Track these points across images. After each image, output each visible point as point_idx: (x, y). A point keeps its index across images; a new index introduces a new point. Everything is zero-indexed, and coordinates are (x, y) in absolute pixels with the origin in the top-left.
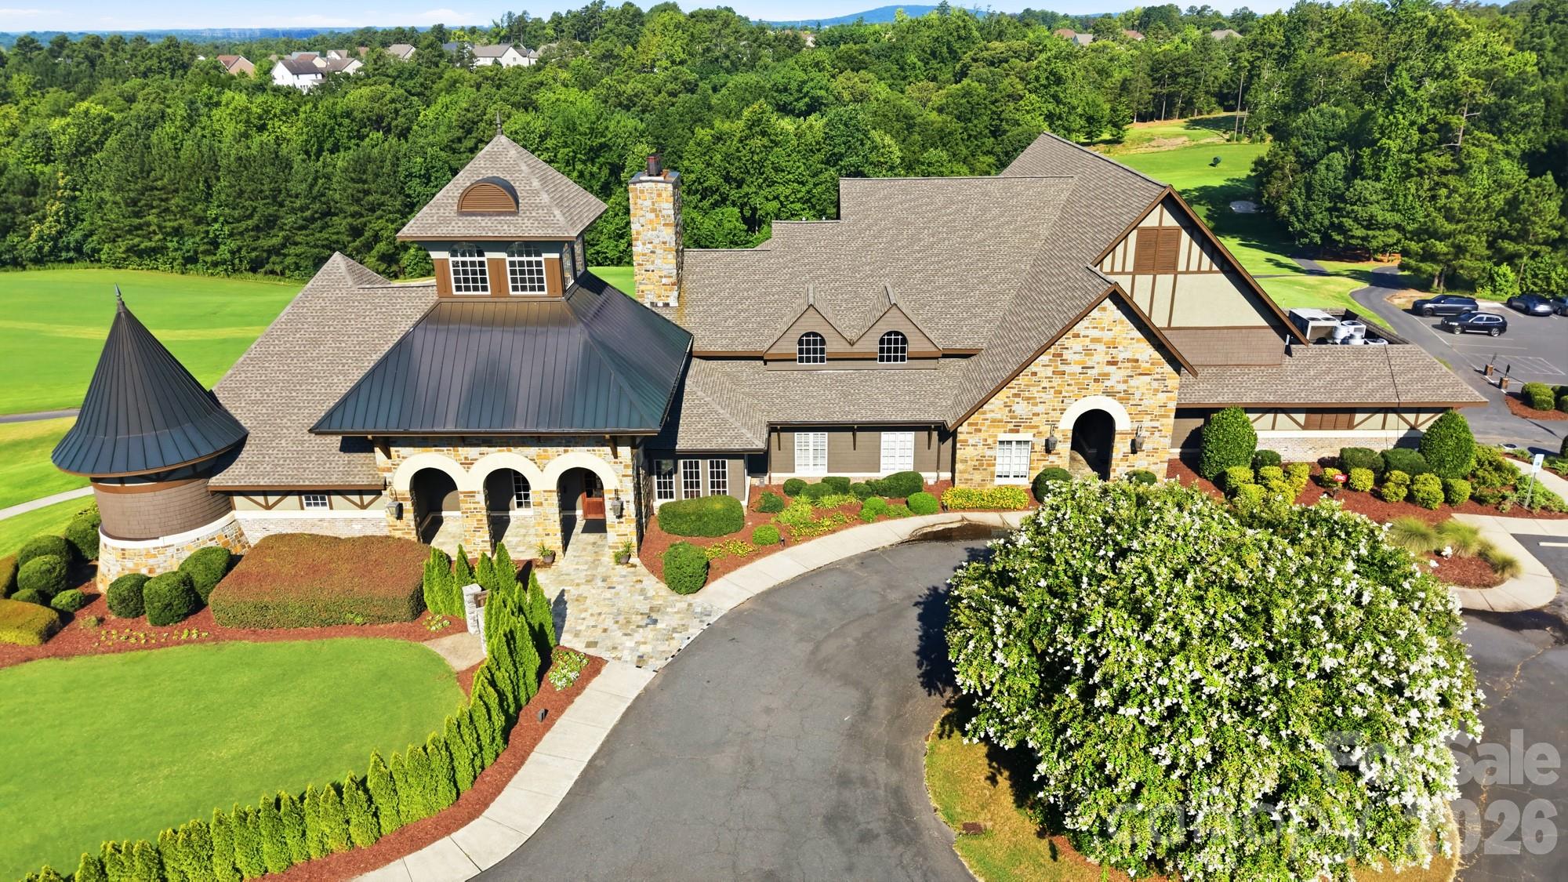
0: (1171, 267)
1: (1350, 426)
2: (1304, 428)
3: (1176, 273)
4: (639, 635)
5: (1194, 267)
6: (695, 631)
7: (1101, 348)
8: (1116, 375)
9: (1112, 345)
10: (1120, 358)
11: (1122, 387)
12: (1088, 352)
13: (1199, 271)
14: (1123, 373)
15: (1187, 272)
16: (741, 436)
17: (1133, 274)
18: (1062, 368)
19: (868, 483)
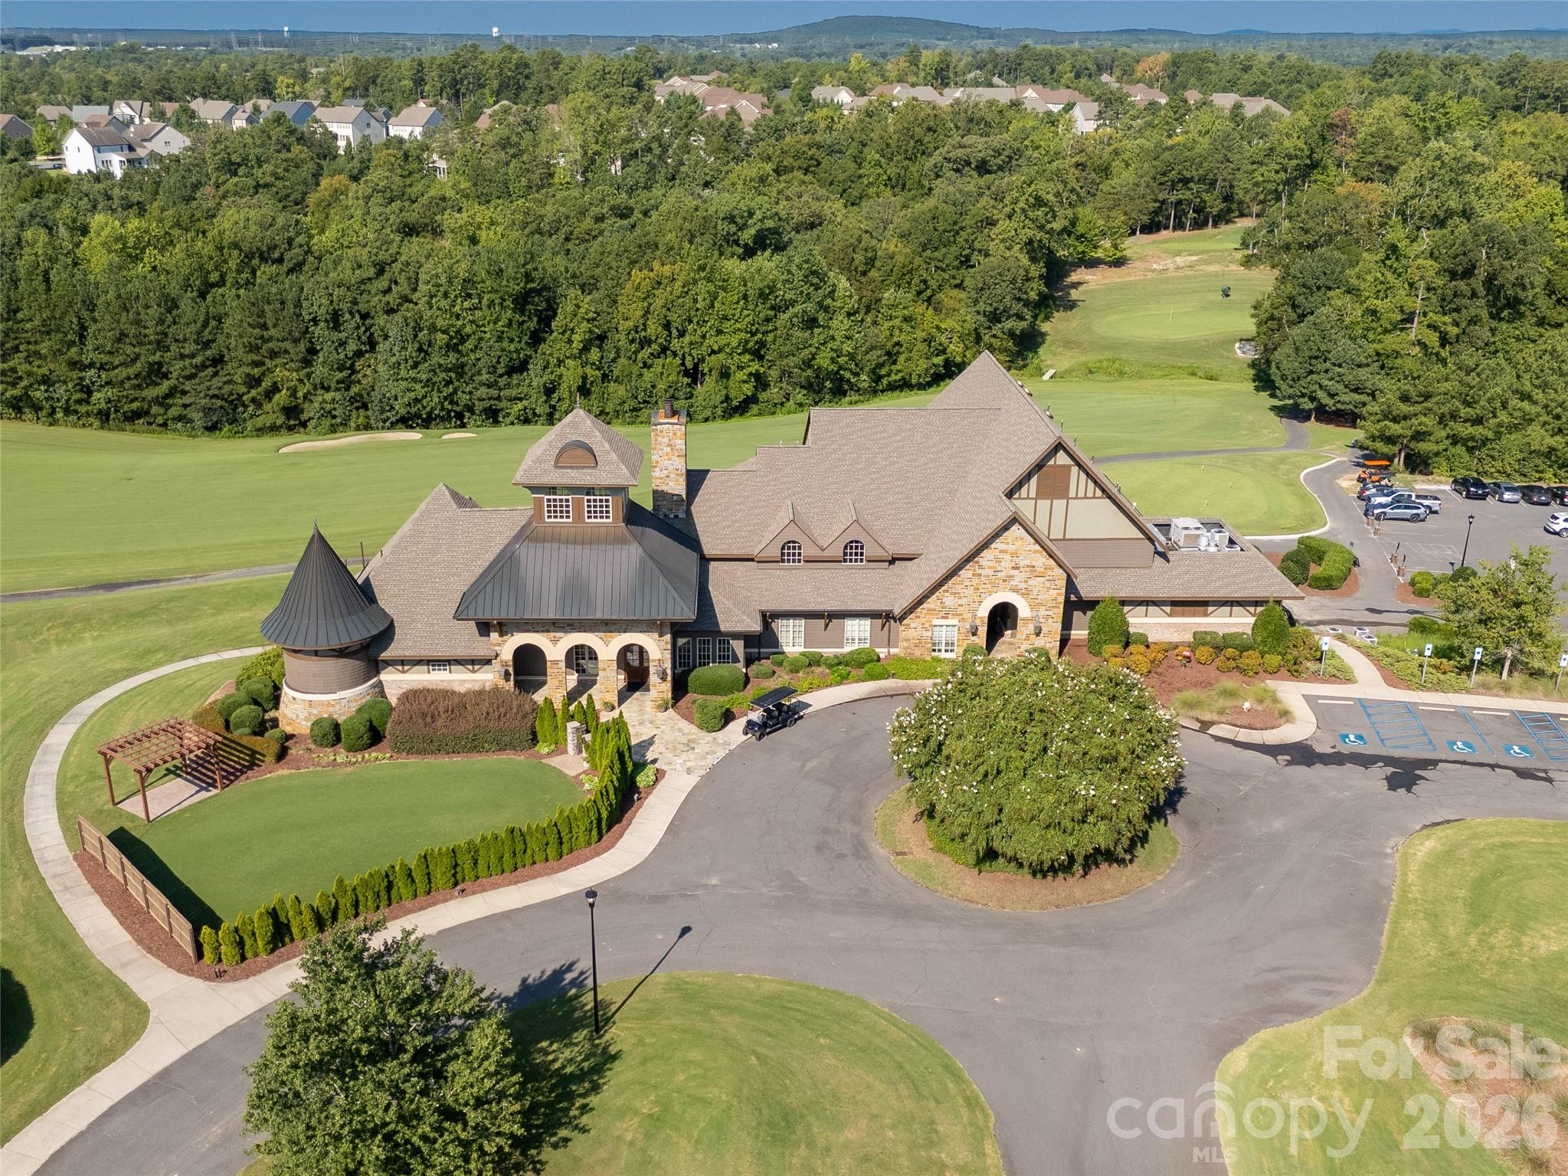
0: (1063, 493)
1: (1206, 615)
2: (1170, 615)
3: (1068, 499)
4: (684, 756)
5: (1081, 494)
6: (721, 754)
7: (1007, 557)
8: (1019, 578)
9: (1015, 554)
10: (1022, 564)
11: (1023, 586)
12: (998, 561)
13: (1085, 497)
14: (1023, 576)
15: (1077, 498)
16: (743, 621)
17: (1036, 499)
18: (979, 571)
19: (836, 657)
